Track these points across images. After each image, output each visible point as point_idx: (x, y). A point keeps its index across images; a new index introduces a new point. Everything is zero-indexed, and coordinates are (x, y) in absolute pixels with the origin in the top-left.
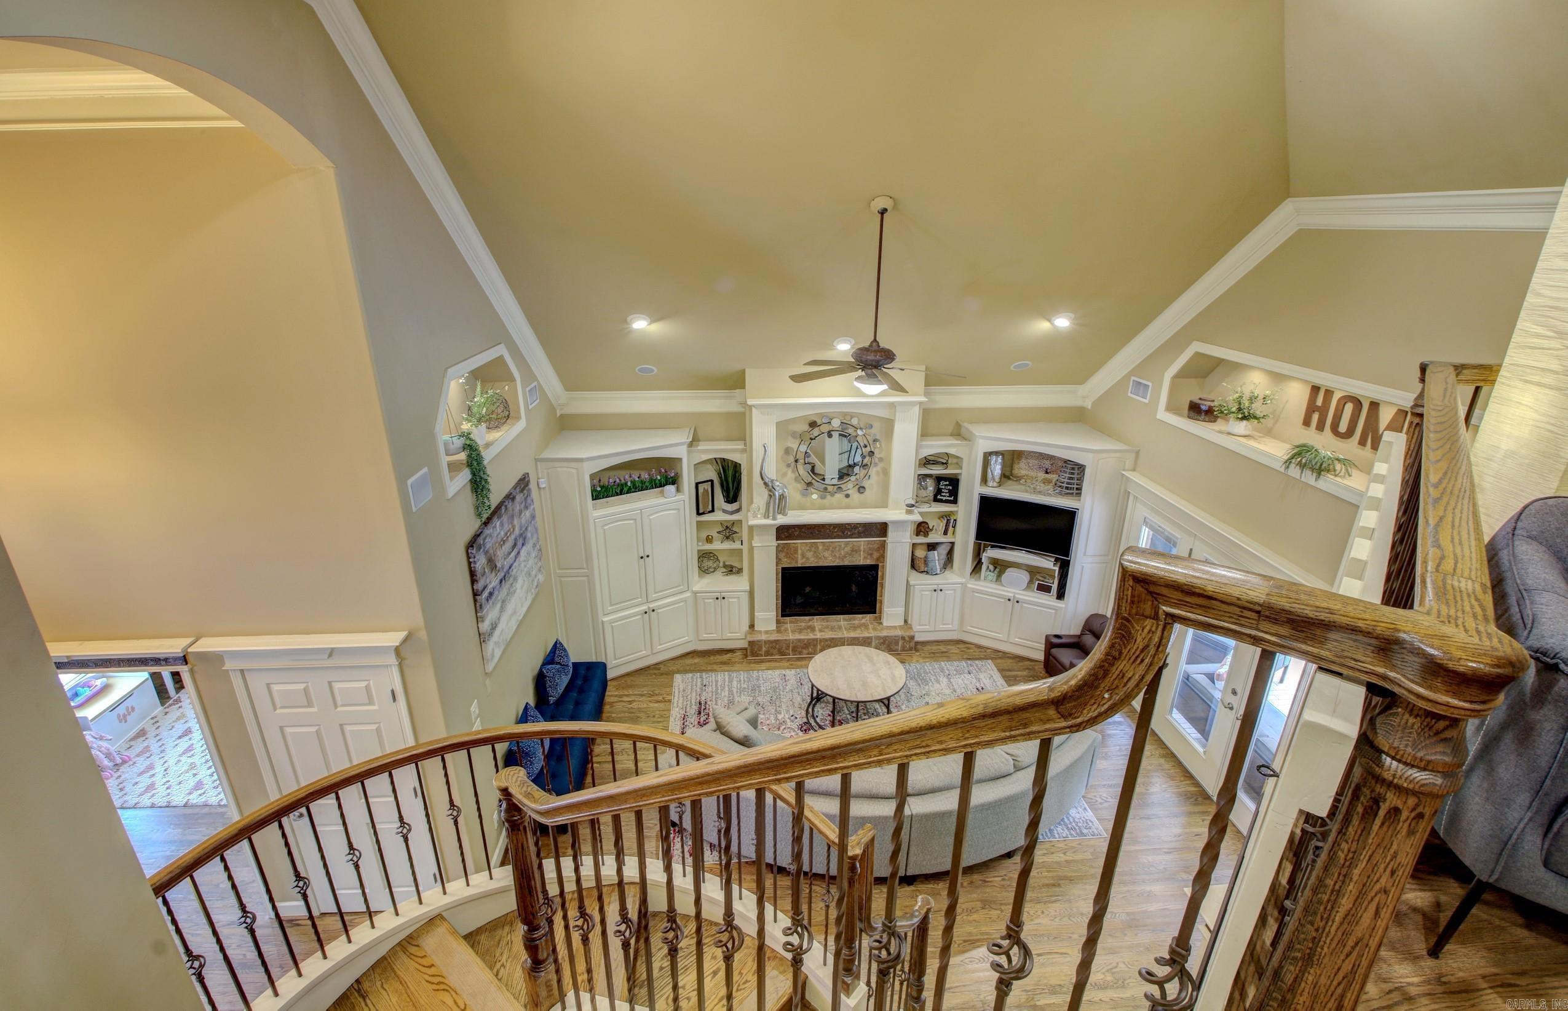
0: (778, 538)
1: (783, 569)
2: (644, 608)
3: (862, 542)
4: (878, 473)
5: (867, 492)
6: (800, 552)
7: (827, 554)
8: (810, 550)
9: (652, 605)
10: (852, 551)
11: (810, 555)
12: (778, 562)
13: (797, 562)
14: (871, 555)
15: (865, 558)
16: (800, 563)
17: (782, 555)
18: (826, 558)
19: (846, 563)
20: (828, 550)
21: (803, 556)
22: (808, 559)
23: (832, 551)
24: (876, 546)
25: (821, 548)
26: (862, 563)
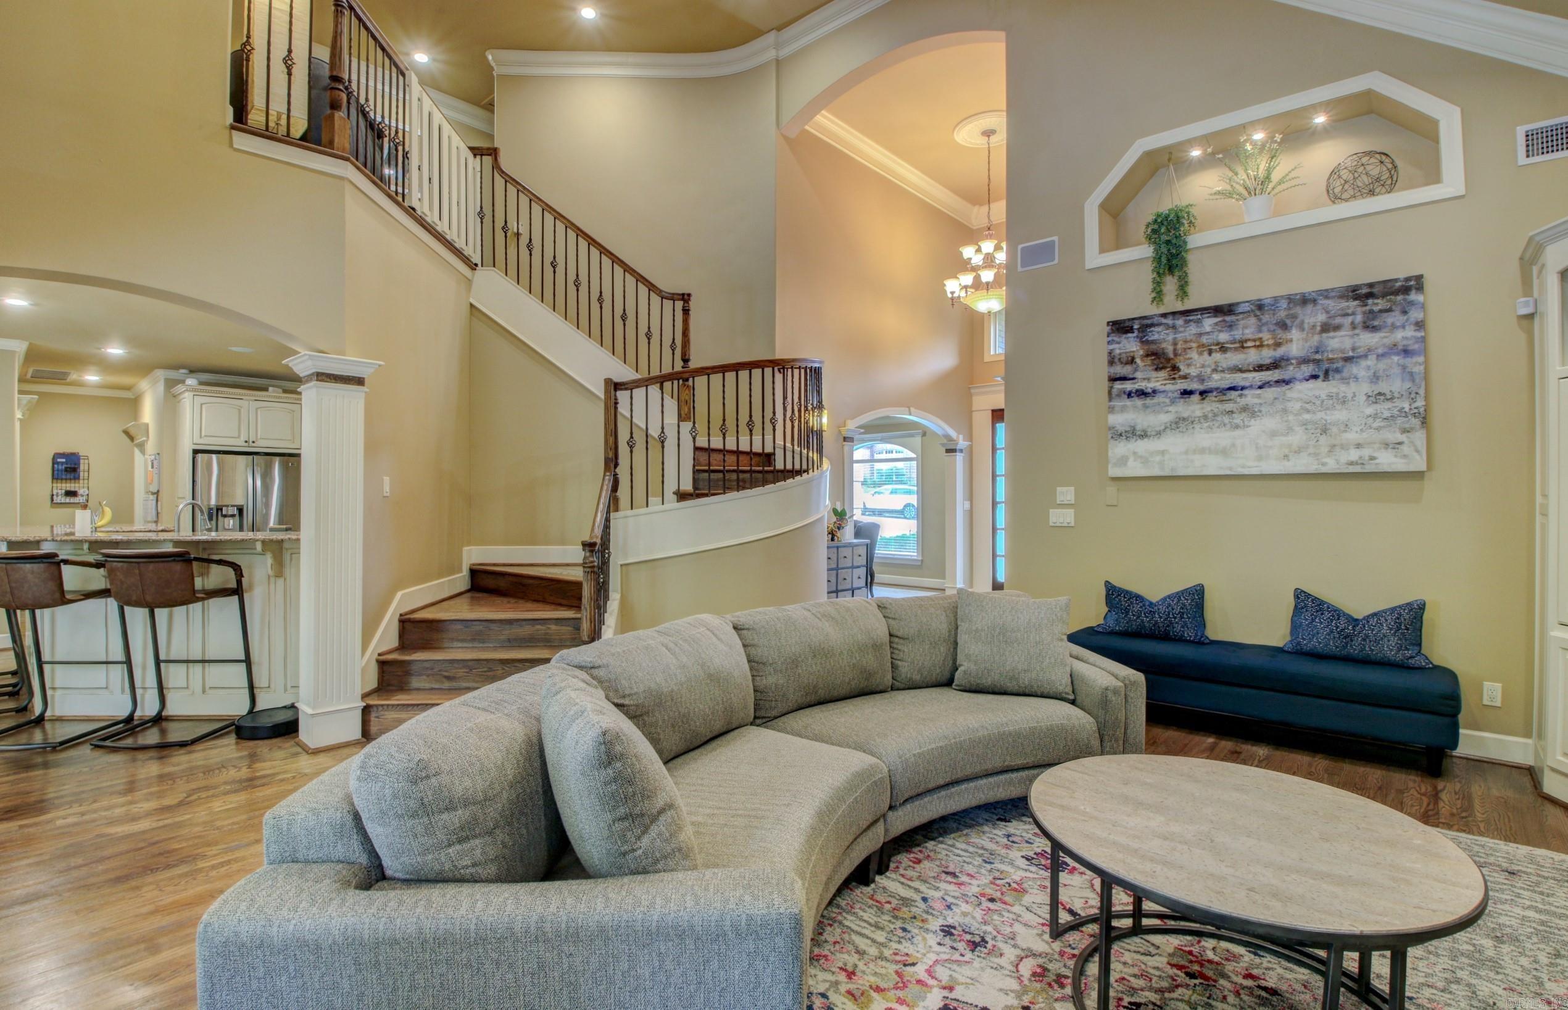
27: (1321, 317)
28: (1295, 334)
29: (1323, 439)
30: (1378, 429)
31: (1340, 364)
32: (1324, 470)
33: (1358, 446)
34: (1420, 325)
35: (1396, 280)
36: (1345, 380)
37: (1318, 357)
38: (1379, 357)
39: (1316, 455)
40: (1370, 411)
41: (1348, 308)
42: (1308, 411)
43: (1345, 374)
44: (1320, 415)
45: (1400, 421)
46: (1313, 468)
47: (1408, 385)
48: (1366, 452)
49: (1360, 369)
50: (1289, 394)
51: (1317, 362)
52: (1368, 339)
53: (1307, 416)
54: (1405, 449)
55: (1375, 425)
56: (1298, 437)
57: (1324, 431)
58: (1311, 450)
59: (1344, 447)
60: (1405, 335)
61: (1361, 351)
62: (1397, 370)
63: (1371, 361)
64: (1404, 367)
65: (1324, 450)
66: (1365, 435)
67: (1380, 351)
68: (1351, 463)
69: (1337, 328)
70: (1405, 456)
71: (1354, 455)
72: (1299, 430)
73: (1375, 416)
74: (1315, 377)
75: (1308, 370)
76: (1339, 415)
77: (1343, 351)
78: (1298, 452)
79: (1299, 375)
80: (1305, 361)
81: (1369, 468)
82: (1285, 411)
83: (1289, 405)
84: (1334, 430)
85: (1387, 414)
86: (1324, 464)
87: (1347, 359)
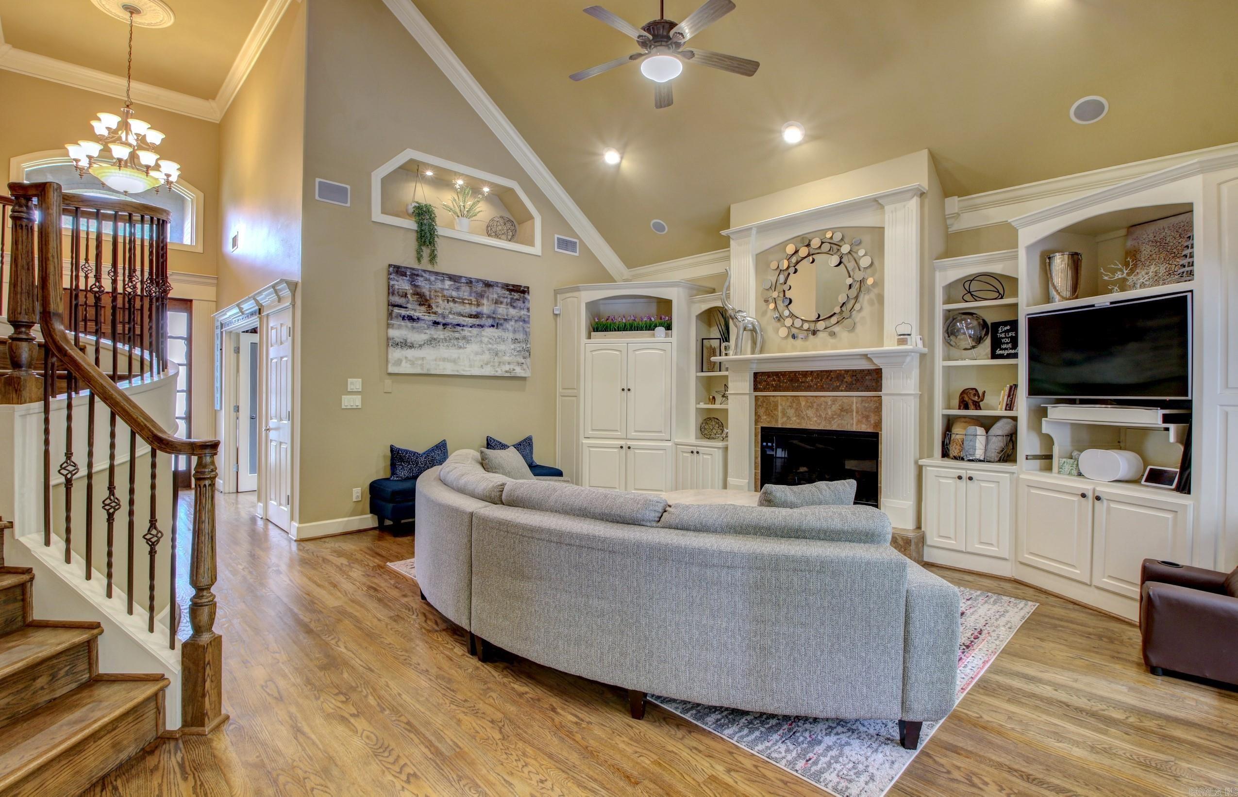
0: (756, 389)
1: (762, 428)
2: (622, 443)
3: (855, 397)
4: (871, 303)
5: (859, 328)
6: (780, 408)
7: (810, 413)
8: (791, 407)
9: (630, 443)
10: (842, 410)
11: (791, 412)
12: (756, 422)
13: (777, 421)
14: (867, 417)
15: (859, 422)
16: (780, 423)
17: (761, 411)
18: (809, 418)
19: (834, 427)
20: (812, 407)
21: (784, 414)
22: (789, 418)
23: (817, 410)
24: (872, 405)
25: (803, 403)
26: (855, 428)
27: (495, 296)
28: (485, 301)
29: (496, 358)
30: (515, 356)
31: (502, 321)
32: (497, 374)
33: (509, 363)
34: (528, 309)
35: (521, 286)
36: (504, 330)
37: (494, 316)
38: (516, 321)
39: (494, 366)
40: (512, 347)
41: (505, 294)
42: (490, 343)
43: (504, 327)
44: (495, 346)
45: (523, 353)
46: (492, 373)
47: (525, 337)
48: (512, 367)
49: (510, 325)
50: (484, 333)
51: (494, 318)
52: (512, 312)
53: (490, 346)
54: (525, 366)
55: (515, 354)
56: (486, 357)
57: (497, 355)
58: (492, 364)
59: (504, 364)
60: (524, 312)
61: (510, 317)
62: (521, 329)
63: (512, 323)
64: (524, 328)
65: (497, 364)
66: (511, 358)
67: (516, 318)
68: (506, 372)
69: (501, 303)
70: (524, 370)
71: (507, 367)
72: (487, 352)
73: (514, 349)
74: (493, 326)
75: (490, 322)
76: (502, 347)
77: (503, 315)
78: (487, 364)
79: (487, 324)
80: (489, 317)
81: (513, 375)
82: (481, 342)
83: (483, 338)
84: (500, 354)
85: (518, 349)
86: (497, 371)
87: (505, 320)
